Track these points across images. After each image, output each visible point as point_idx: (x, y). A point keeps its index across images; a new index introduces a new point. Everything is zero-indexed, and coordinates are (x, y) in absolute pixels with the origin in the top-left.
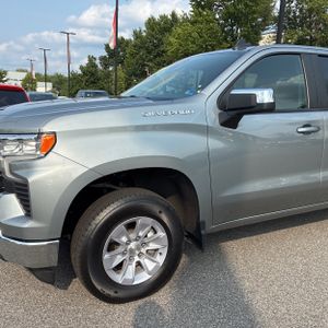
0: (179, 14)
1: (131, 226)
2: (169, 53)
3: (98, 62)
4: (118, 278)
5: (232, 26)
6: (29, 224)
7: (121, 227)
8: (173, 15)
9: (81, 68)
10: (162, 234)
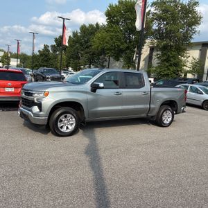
0: (100, 24)
1: (66, 117)
2: (93, 47)
3: (50, 48)
4: (62, 130)
5: (129, 34)
6: (41, 113)
7: (63, 116)
8: (97, 24)
9: (39, 51)
10: (74, 119)
